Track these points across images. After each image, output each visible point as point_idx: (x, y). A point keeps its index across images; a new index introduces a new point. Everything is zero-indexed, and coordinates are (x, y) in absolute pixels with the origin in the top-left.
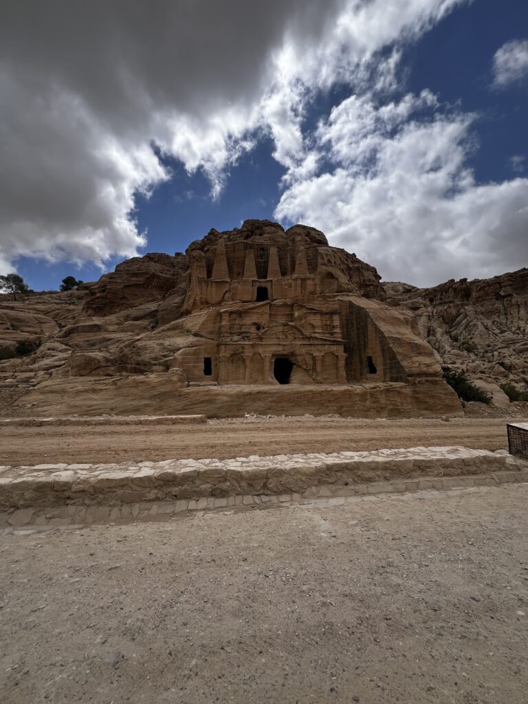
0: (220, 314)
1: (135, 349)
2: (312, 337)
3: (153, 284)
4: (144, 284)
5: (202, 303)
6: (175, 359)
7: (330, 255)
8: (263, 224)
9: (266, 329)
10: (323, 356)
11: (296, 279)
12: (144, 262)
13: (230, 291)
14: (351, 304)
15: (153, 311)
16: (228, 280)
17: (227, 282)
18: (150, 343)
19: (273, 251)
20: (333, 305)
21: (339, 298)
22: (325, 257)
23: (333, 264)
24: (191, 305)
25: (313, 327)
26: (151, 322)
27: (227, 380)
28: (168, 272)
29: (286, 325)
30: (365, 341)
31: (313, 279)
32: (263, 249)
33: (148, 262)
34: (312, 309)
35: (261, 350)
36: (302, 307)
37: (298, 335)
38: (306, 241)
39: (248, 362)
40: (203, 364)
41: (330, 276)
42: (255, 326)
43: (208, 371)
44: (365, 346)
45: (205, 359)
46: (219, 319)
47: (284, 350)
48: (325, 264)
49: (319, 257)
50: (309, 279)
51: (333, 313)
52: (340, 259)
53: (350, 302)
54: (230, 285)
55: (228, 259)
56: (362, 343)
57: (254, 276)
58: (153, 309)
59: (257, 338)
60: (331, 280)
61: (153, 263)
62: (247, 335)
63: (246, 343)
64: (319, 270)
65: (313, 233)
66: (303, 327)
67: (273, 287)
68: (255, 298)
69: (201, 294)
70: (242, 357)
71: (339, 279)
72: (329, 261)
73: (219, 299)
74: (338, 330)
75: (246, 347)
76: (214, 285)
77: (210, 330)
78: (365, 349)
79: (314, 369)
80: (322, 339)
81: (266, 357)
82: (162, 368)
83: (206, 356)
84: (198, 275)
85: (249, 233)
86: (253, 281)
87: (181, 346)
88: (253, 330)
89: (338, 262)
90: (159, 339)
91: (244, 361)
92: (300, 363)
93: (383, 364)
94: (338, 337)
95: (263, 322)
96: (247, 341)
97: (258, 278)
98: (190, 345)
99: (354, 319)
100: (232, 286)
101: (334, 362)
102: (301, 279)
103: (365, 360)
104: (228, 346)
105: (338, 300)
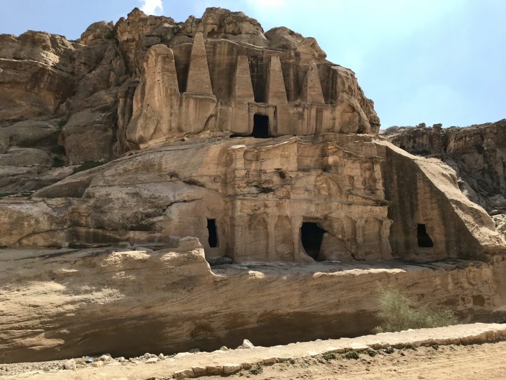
0: (227, 153)
2: (351, 194)
4: (26, 83)
5: (170, 130)
9: (295, 179)
11: (309, 108)
13: (216, 116)
14: (389, 151)
16: (214, 97)
17: (213, 101)
18: (114, 191)
21: (374, 141)
22: (345, 81)
23: (353, 92)
25: (352, 179)
31: (332, 111)
32: (254, 58)
33: (30, 45)
34: (350, 155)
35: (288, 212)
39: (271, 227)
40: (207, 229)
41: (351, 108)
42: (278, 175)
44: (412, 208)
45: (209, 221)
47: (316, 211)
48: (345, 92)
50: (326, 109)
51: (372, 160)
53: (387, 147)
57: (250, 96)
59: (283, 192)
60: (350, 115)
62: (270, 186)
63: (270, 199)
64: (339, 99)
67: (279, 116)
68: (251, 131)
70: (264, 219)
71: (361, 114)
72: (350, 88)
73: (200, 125)
74: (380, 186)
75: (270, 205)
76: (192, 104)
78: (413, 214)
79: (353, 240)
81: (295, 220)
82: (145, 235)
83: (209, 217)
84: (167, 85)
85: (216, 28)
86: (249, 104)
87: (172, 199)
88: (276, 179)
91: (266, 225)
92: (335, 231)
93: (445, 235)
94: (381, 194)
95: (289, 169)
96: (270, 195)
97: (256, 100)
98: (186, 199)
99: (395, 171)
100: (219, 107)
101: (377, 230)
102: (317, 108)
103: (413, 228)
104: (245, 202)
105: (375, 144)
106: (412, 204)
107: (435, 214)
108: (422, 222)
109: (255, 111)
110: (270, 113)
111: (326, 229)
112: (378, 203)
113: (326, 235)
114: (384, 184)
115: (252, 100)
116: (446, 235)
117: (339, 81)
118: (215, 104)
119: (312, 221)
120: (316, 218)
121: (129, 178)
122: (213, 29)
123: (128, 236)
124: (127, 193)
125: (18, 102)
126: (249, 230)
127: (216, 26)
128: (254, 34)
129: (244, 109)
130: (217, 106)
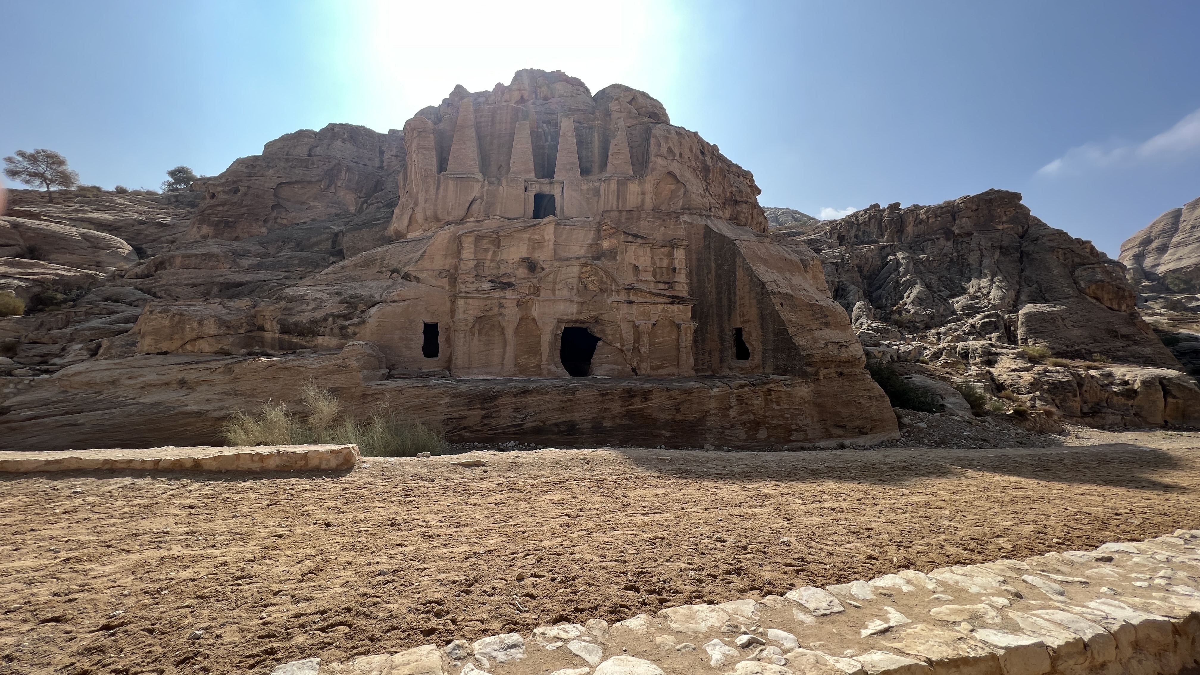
0: (459, 240)
2: (633, 289)
3: (339, 183)
4: (320, 182)
5: (426, 219)
6: (364, 323)
7: (672, 139)
8: (553, 78)
9: (547, 271)
10: (653, 325)
11: (607, 181)
12: (321, 140)
13: (481, 198)
14: (709, 232)
16: (478, 176)
17: (478, 181)
19: (567, 127)
20: (675, 230)
21: (686, 218)
22: (663, 143)
23: (677, 157)
24: (406, 224)
25: (636, 270)
26: (331, 255)
27: (469, 368)
29: (586, 264)
31: (641, 183)
32: (548, 122)
33: (331, 140)
34: (636, 237)
35: (535, 311)
36: (616, 231)
37: (608, 284)
38: (630, 112)
39: (509, 334)
40: (422, 336)
41: (672, 178)
42: (527, 265)
43: (430, 349)
44: (729, 308)
45: (426, 325)
46: (455, 247)
47: (579, 312)
48: (662, 156)
49: (652, 143)
50: (632, 181)
51: (673, 245)
52: (691, 150)
53: (706, 227)
55: (479, 138)
57: (529, 171)
59: (529, 288)
60: (672, 187)
61: (339, 143)
62: (510, 281)
63: (507, 297)
64: (651, 166)
66: (618, 270)
67: (566, 194)
68: (530, 213)
69: (426, 201)
71: (688, 186)
72: (670, 150)
73: (461, 212)
74: (682, 278)
75: (508, 304)
76: (452, 185)
77: (438, 269)
78: (729, 315)
79: (636, 350)
81: (544, 324)
82: (336, 340)
83: (427, 321)
84: (422, 165)
86: (526, 181)
87: (377, 299)
88: (522, 272)
89: (687, 154)
90: (334, 285)
91: (502, 330)
92: (610, 337)
93: (762, 342)
94: (682, 290)
95: (542, 258)
96: (509, 293)
97: (536, 176)
98: (396, 298)
99: (713, 258)
100: (486, 188)
101: (674, 337)
102: (618, 181)
103: (729, 334)
104: (471, 301)
105: (685, 222)
106: (729, 300)
107: (753, 313)
108: (739, 326)
109: (535, 189)
110: (556, 191)
111: (598, 336)
112: (676, 300)
113: (600, 343)
114: (689, 275)
115: (532, 176)
116: (764, 343)
117: (653, 141)
118: (480, 184)
119: (577, 325)
120: (584, 322)
121: (342, 276)
122: (522, 96)
123: (316, 342)
124: (329, 293)
125: (312, 204)
126: (479, 335)
128: (572, 96)
129: (519, 187)
130: (483, 186)
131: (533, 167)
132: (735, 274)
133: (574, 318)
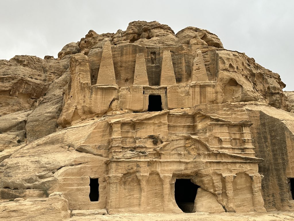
0: (110, 126)
1: (4, 168)
2: (219, 153)
3: (21, 91)
4: (10, 90)
5: (84, 113)
6: (55, 180)
7: (232, 59)
8: (152, 25)
9: (164, 143)
10: (235, 177)
11: (194, 86)
12: (10, 65)
13: (118, 99)
14: (262, 115)
15: (21, 122)
16: (116, 86)
17: (115, 89)
18: (23, 161)
19: (167, 55)
20: (242, 115)
21: (247, 107)
22: (226, 61)
23: (236, 70)
24: (72, 114)
25: (220, 141)
26: (17, 135)
27: (119, 208)
28: (38, 78)
29: (187, 138)
30: (283, 159)
31: (214, 86)
32: (154, 53)
33: (16, 65)
34: (218, 120)
35: (159, 169)
36: (205, 117)
37: (202, 151)
38: (203, 44)
39: (144, 183)
40: (89, 187)
41: (233, 82)
42: (152, 140)
43: (94, 196)
44: (284, 164)
45: (92, 180)
46: (108, 131)
47: (186, 169)
48: (226, 70)
49: (220, 62)
50: (209, 86)
51: (241, 126)
52: (243, 64)
53: (261, 112)
54: (119, 92)
55: (115, 64)
56: (280, 161)
57: (145, 82)
58: (20, 119)
59: (154, 154)
60: (234, 88)
61: (22, 67)
62: (143, 150)
63: (141, 160)
64: (220, 76)
65: (209, 36)
66: (208, 141)
67: (168, 95)
68: (147, 107)
69: (84, 102)
70: (137, 176)
71: (243, 87)
72: (231, 65)
73: (105, 107)
74: (250, 146)
75: (142, 165)
76: (99, 93)
77: (98, 144)
78: (284, 170)
79: (225, 194)
80: (232, 157)
81: (165, 177)
82: (37, 192)
83: (92, 177)
84: (81, 81)
85: (136, 36)
86: (144, 88)
87: (62, 164)
88: (149, 144)
89: (241, 67)
90: (34, 156)
91: (139, 182)
92: (206, 186)
94: (251, 153)
95: (161, 135)
96: (143, 158)
97: (149, 85)
99: (268, 132)
101: (248, 185)
103: (286, 182)
104: (120, 164)
105: (247, 110)
109: (149, 93)
110: (162, 93)
111: (198, 184)
112: (247, 160)
113: (199, 190)
114: (254, 143)
115: (147, 85)
119: (184, 178)
120: (188, 175)
121: (38, 150)
122: (134, 37)
124: (32, 162)
126: (124, 186)
127: (136, 34)
129: (140, 92)
131: (147, 79)
132: (285, 142)
133: (183, 172)
